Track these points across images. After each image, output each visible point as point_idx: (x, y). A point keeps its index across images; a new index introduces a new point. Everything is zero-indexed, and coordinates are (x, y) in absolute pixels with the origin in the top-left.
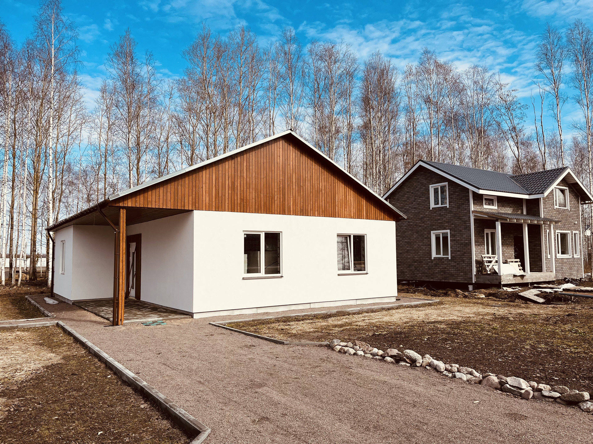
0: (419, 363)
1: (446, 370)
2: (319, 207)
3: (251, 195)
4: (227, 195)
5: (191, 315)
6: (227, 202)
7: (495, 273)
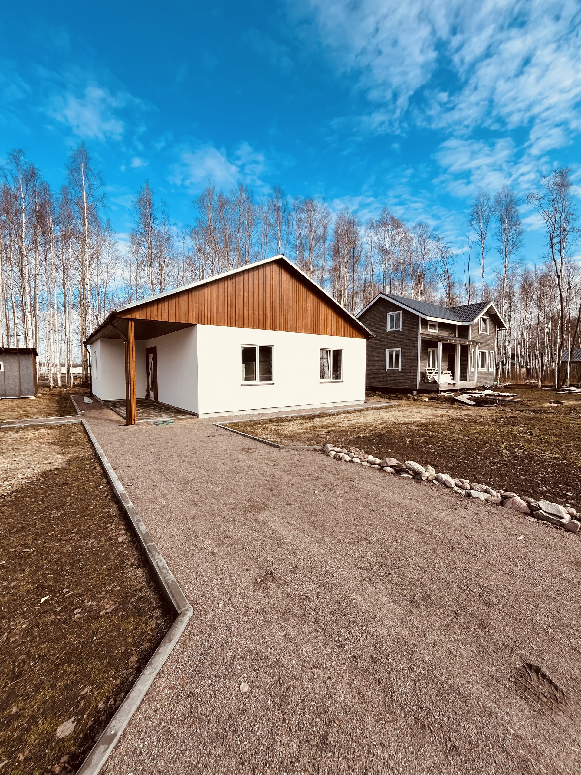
0: (425, 476)
1: (456, 485)
2: (305, 325)
3: (247, 311)
4: (226, 311)
5: (196, 415)
6: (226, 318)
7: (435, 381)
